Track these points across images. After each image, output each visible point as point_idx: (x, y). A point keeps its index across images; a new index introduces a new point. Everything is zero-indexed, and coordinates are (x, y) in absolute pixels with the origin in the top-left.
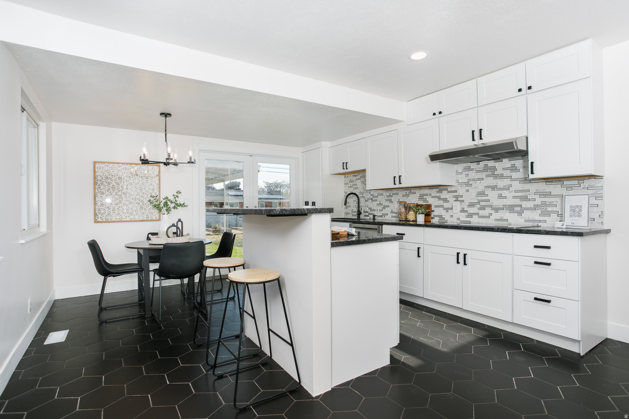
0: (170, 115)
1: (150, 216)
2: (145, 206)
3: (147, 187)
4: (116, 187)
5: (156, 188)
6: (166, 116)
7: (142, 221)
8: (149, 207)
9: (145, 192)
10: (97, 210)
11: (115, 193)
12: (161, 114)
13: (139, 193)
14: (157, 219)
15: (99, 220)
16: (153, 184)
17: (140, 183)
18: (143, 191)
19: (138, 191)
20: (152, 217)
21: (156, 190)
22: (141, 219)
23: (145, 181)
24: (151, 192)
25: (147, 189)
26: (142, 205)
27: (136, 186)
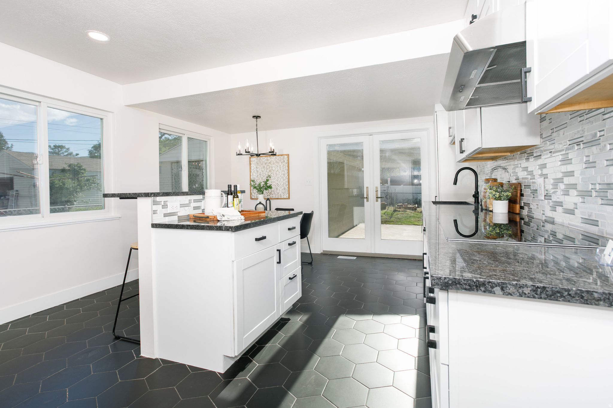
0: (260, 117)
1: (282, 195)
2: (279, 187)
3: (280, 173)
4: (262, 174)
5: (286, 173)
6: (257, 118)
7: (277, 199)
8: (282, 188)
9: (279, 176)
10: (252, 191)
11: (261, 178)
12: (254, 117)
13: (275, 178)
14: (287, 197)
15: (253, 197)
16: (284, 170)
17: (276, 170)
18: (278, 176)
19: (275, 176)
20: (284, 196)
21: (286, 174)
22: (277, 197)
23: (279, 168)
24: (283, 176)
25: (281, 174)
26: (277, 186)
27: (273, 172)
